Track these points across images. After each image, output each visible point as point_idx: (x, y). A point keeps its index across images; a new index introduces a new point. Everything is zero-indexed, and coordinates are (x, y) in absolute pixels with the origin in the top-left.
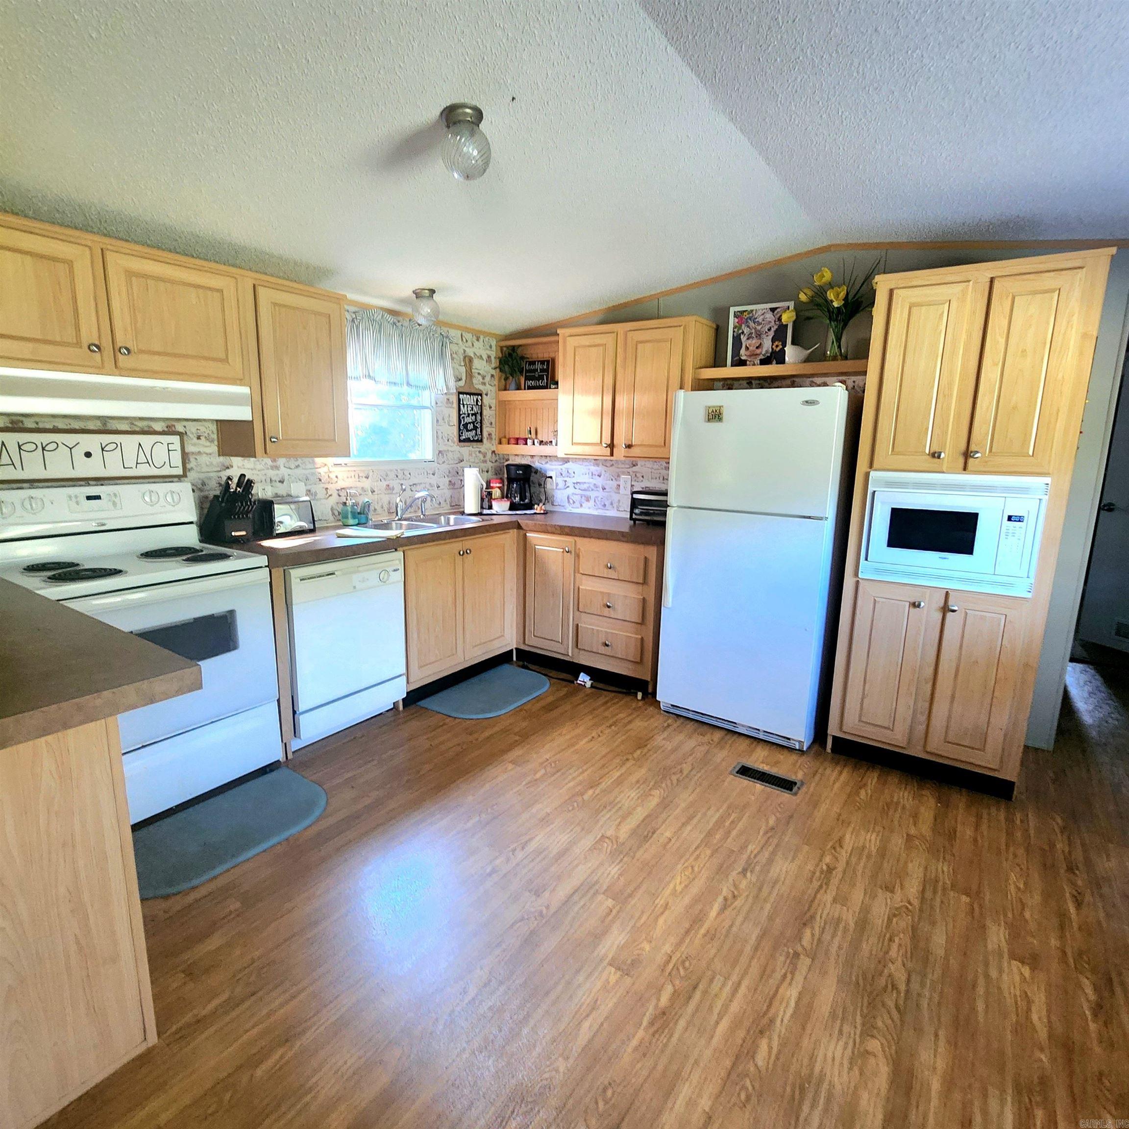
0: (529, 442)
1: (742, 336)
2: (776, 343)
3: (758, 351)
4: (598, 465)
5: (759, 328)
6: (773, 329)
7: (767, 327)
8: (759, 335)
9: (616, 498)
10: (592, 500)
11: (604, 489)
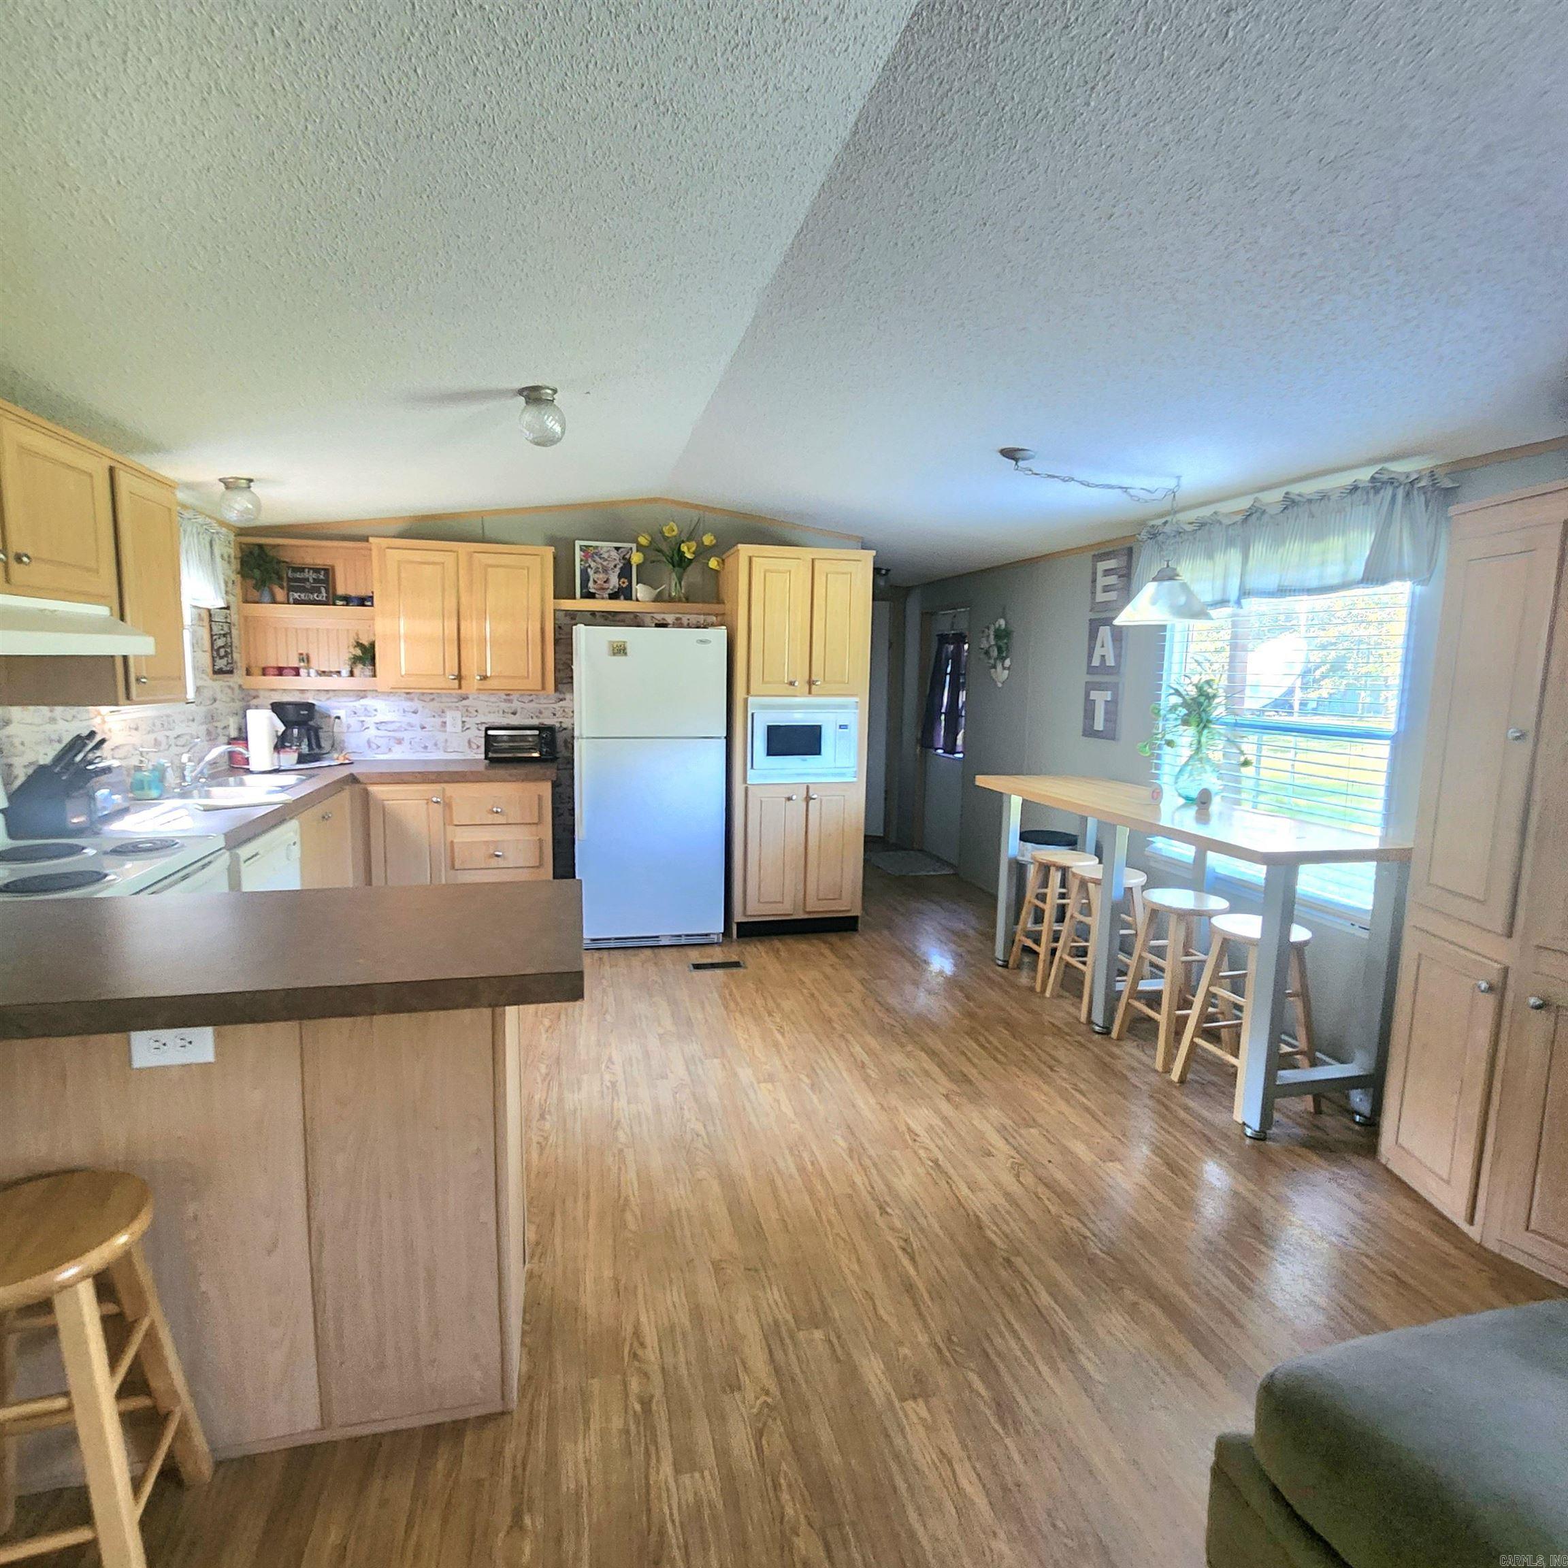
0: (303, 672)
1: (589, 570)
2: (622, 580)
3: (606, 585)
4: (412, 700)
5: (605, 563)
6: (619, 567)
7: (613, 564)
8: (605, 571)
9: (441, 737)
10: (406, 742)
11: (423, 728)
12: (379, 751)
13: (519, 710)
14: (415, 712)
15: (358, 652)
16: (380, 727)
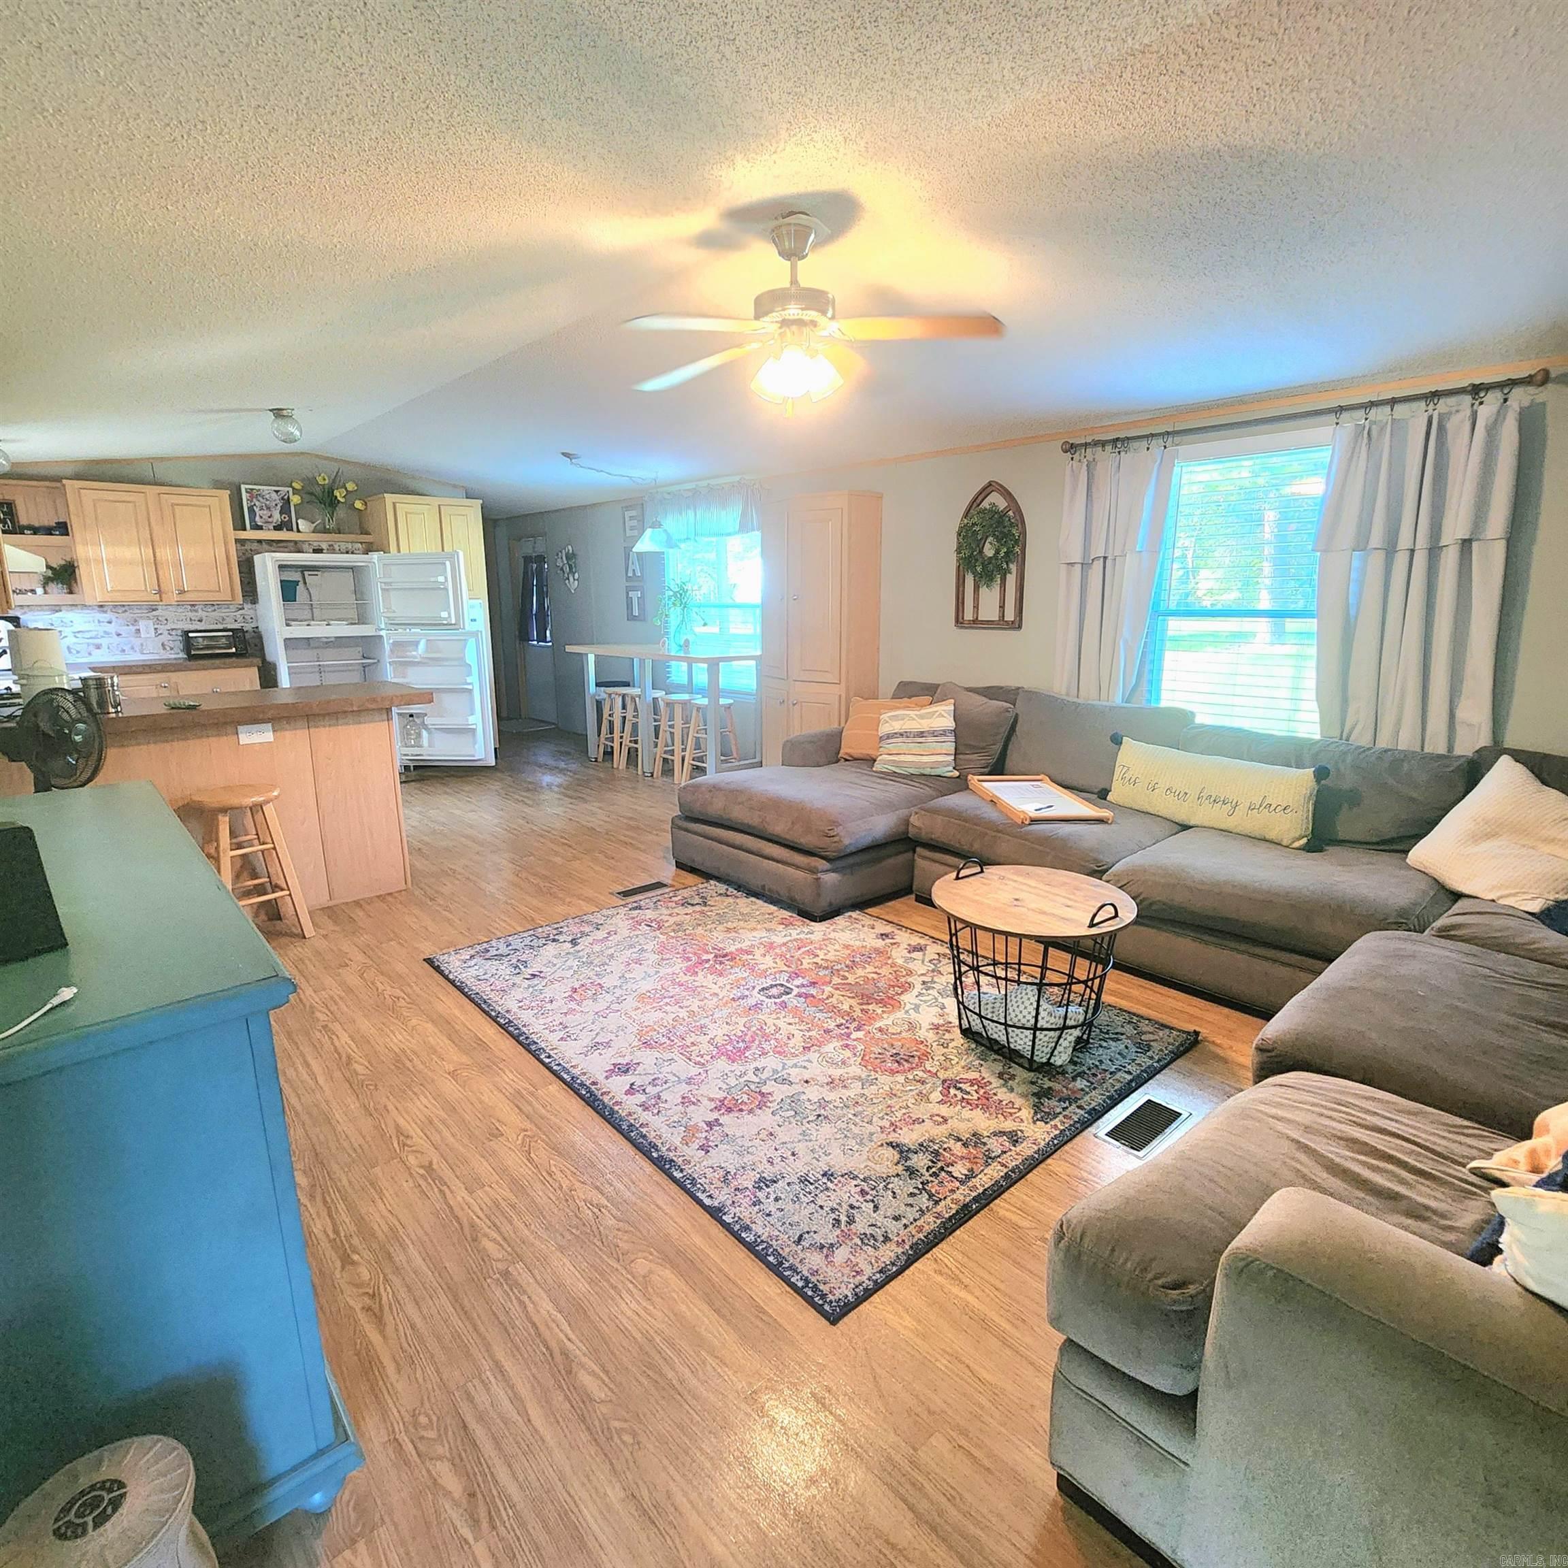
1: (255, 508)
2: (284, 516)
3: (270, 520)
5: (268, 503)
6: (279, 505)
7: (275, 503)
8: (269, 508)
9: (137, 642)
10: (105, 647)
11: (119, 635)
12: (78, 655)
13: (204, 618)
14: (110, 622)
15: (50, 573)
16: (78, 635)
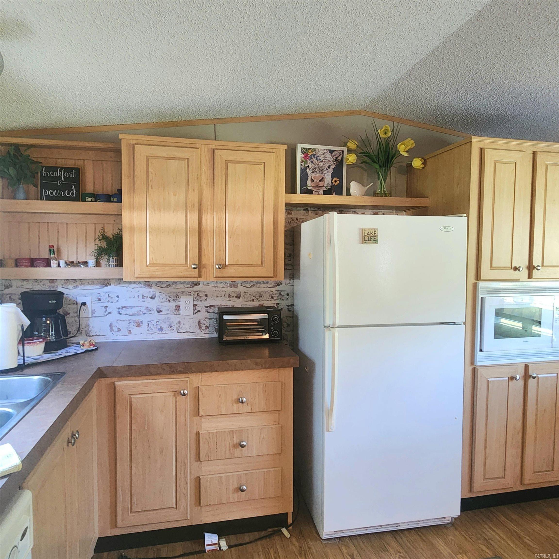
1: (308, 170)
2: (335, 179)
3: (321, 184)
4: (150, 286)
5: (321, 164)
6: (332, 167)
7: (327, 165)
8: (321, 171)
9: (175, 319)
10: (145, 324)
11: (159, 311)
12: (120, 333)
13: (242, 294)
14: (153, 298)
15: (104, 244)
16: (122, 311)
